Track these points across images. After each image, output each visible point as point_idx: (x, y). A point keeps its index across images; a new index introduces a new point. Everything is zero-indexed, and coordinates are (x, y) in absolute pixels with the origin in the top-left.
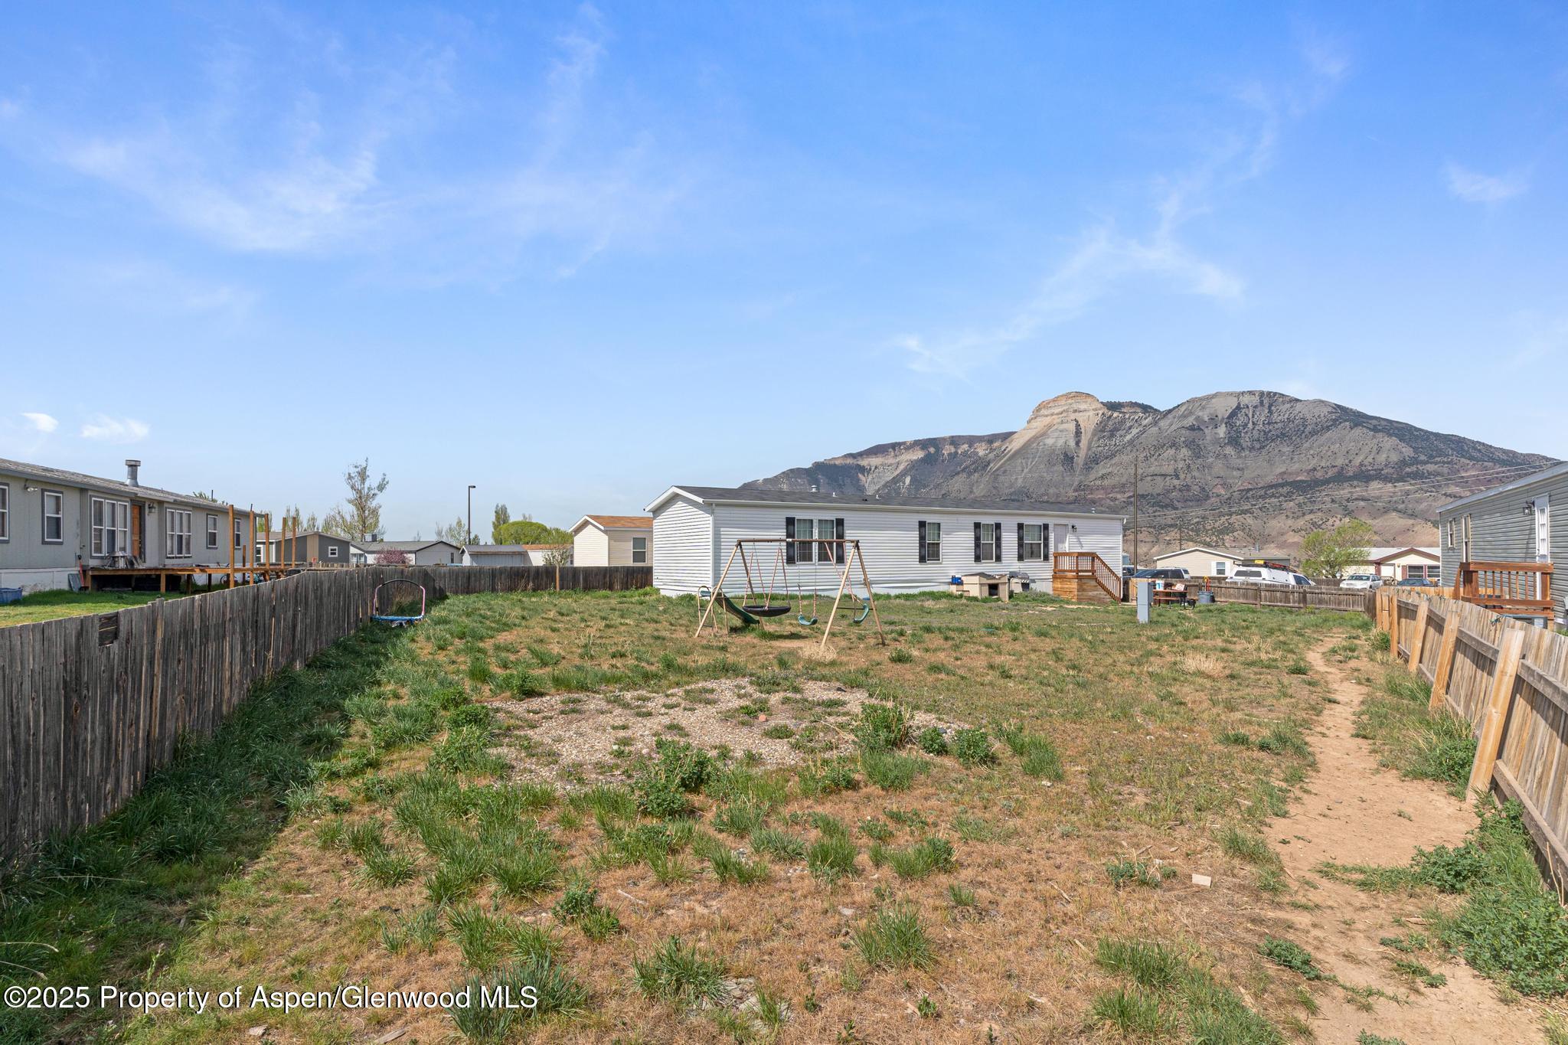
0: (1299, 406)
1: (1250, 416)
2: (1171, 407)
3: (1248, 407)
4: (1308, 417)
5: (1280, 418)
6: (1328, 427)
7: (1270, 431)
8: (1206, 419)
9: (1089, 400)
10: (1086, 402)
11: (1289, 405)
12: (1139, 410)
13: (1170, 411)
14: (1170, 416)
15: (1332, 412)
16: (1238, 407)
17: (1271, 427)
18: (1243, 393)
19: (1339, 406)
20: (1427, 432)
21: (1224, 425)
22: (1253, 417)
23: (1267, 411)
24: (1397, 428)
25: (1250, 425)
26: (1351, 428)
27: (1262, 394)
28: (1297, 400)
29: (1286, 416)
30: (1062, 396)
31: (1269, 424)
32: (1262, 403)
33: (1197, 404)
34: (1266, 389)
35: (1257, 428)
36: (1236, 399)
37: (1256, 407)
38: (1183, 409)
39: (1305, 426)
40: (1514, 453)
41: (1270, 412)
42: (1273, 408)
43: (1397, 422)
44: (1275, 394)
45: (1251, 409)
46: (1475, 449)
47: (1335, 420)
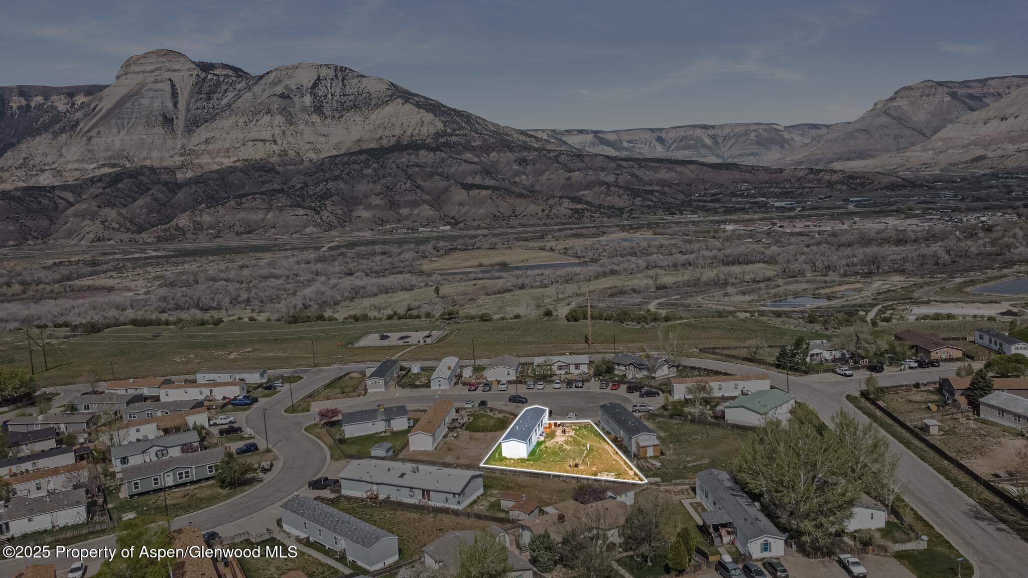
0: (365, 82)
1: (329, 88)
2: (261, 73)
3: (326, 79)
4: (372, 92)
5: (351, 91)
6: (387, 101)
7: (345, 102)
8: (294, 88)
9: (182, 59)
10: (178, 61)
11: (356, 80)
12: (231, 73)
13: (261, 78)
14: (262, 82)
15: (388, 89)
16: (319, 79)
17: (346, 99)
18: (321, 66)
19: (392, 84)
20: (449, 108)
21: (309, 95)
22: (331, 88)
23: (341, 84)
24: (431, 104)
25: (329, 96)
26: (403, 104)
27: (336, 68)
28: (363, 76)
29: (356, 90)
30: (153, 52)
31: (344, 95)
32: (336, 75)
33: (285, 73)
34: (339, 64)
35: (335, 98)
36: (316, 70)
37: (332, 79)
38: (273, 75)
39: (370, 99)
40: (498, 125)
41: (344, 84)
42: (345, 81)
43: (431, 99)
44: (346, 68)
45: (329, 81)
46: (477, 122)
47: (391, 96)
